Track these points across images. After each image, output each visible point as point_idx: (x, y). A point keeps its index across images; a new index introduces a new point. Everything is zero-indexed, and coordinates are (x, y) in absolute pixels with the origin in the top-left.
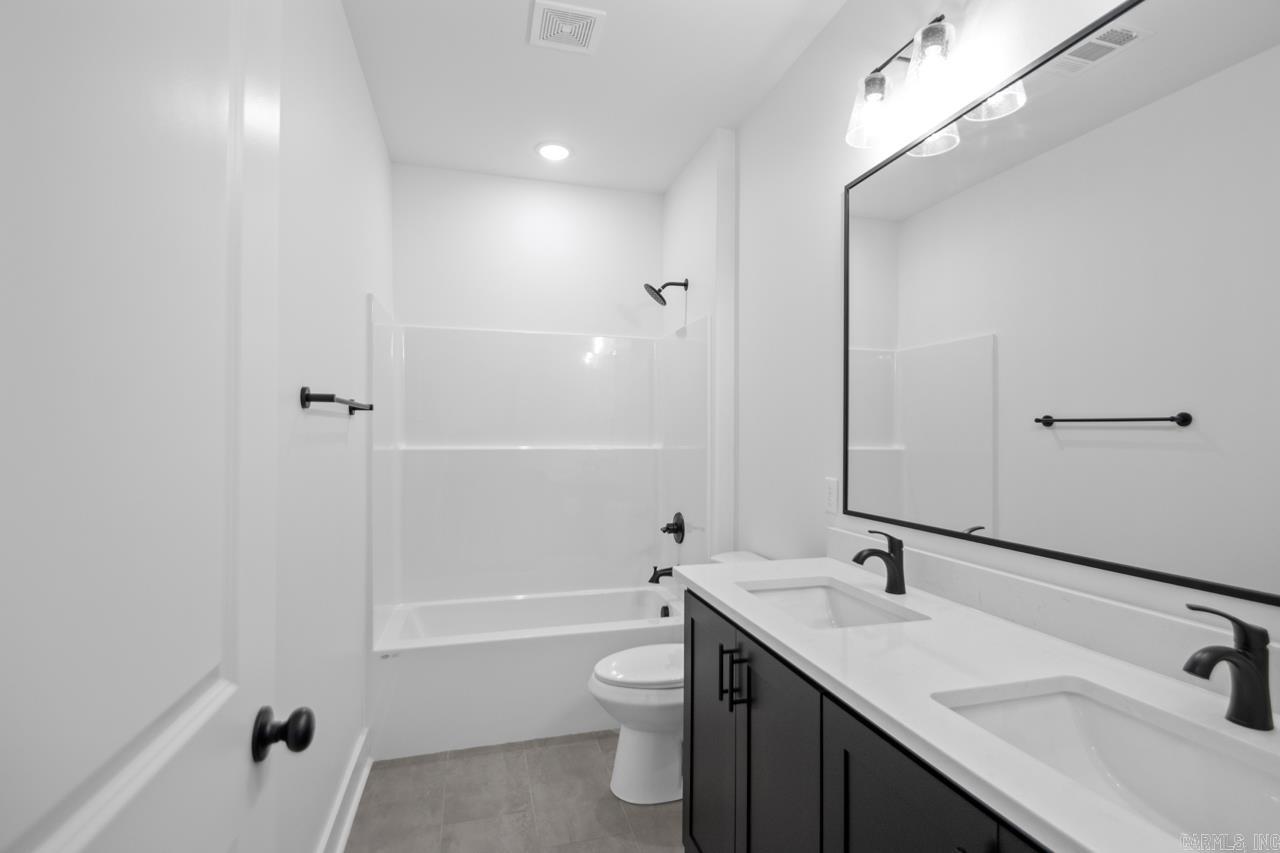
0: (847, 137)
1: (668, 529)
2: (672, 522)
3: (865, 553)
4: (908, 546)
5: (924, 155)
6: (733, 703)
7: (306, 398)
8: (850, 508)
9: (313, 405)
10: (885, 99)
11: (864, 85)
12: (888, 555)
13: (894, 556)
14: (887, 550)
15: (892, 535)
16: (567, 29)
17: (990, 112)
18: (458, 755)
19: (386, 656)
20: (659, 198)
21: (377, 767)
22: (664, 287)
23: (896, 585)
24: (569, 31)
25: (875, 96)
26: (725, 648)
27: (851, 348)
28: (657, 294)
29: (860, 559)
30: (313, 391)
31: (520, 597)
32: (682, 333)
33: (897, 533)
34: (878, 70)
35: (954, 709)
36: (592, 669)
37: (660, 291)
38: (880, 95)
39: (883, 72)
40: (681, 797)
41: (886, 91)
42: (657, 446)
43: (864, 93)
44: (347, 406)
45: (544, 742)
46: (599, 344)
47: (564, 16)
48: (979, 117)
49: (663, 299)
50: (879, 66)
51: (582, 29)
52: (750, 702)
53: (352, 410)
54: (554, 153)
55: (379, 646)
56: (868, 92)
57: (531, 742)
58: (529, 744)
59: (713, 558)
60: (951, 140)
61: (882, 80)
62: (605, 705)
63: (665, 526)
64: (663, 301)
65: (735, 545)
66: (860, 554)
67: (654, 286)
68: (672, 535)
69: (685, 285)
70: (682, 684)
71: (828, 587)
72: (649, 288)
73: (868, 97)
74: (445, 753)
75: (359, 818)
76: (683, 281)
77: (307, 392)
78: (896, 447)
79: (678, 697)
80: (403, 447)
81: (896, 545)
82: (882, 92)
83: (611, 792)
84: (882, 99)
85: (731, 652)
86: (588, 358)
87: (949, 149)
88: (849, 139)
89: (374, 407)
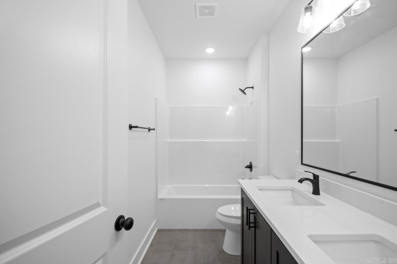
0: (298, 30)
1: (247, 167)
2: (249, 165)
3: (303, 179)
4: (321, 177)
5: (331, 32)
6: (250, 227)
7: (131, 127)
8: (303, 163)
9: (133, 129)
10: (312, 14)
11: (304, 10)
12: (313, 180)
13: (315, 181)
14: (312, 178)
15: (314, 173)
16: (207, 11)
17: (355, 11)
18: (181, 230)
19: (161, 200)
20: (245, 60)
21: (159, 231)
22: (245, 89)
23: (316, 192)
24: (207, 12)
25: (308, 14)
26: (248, 208)
27: (304, 105)
28: (243, 91)
29: (301, 181)
30: (133, 125)
31: (207, 186)
32: (251, 103)
33: (317, 172)
34: (309, 4)
35: (314, 241)
36: (217, 210)
37: (244, 90)
38: (310, 13)
39: (311, 4)
40: (240, 255)
41: (313, 11)
42: (245, 140)
43: (304, 13)
44: (148, 130)
45: (205, 230)
46: (231, 108)
47: (205, 7)
48: (350, 14)
49: (245, 92)
50: (309, 2)
51: (210, 11)
52: (255, 227)
53: (149, 130)
54: (210, 51)
55: (160, 196)
56: (306, 12)
57: (201, 229)
58: (201, 230)
59: (258, 177)
60: (341, 25)
61: (311, 7)
62: (221, 222)
63: (246, 166)
64: (245, 94)
65: (268, 173)
66: (301, 179)
67: (242, 89)
68: (249, 169)
69: (253, 88)
70: (240, 218)
71: (292, 190)
72: (240, 89)
73: (306, 14)
74: (177, 229)
75: (151, 245)
76: (252, 87)
77: (131, 125)
78: (337, 141)
79: (239, 222)
80: (169, 140)
81: (316, 177)
82: (311, 11)
83: (223, 249)
84: (311, 14)
85: (250, 210)
86: (228, 113)
87: (342, 28)
88: (299, 30)
89: (155, 129)
